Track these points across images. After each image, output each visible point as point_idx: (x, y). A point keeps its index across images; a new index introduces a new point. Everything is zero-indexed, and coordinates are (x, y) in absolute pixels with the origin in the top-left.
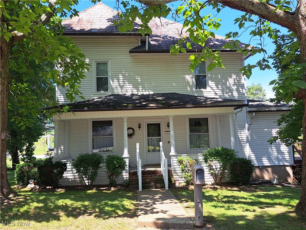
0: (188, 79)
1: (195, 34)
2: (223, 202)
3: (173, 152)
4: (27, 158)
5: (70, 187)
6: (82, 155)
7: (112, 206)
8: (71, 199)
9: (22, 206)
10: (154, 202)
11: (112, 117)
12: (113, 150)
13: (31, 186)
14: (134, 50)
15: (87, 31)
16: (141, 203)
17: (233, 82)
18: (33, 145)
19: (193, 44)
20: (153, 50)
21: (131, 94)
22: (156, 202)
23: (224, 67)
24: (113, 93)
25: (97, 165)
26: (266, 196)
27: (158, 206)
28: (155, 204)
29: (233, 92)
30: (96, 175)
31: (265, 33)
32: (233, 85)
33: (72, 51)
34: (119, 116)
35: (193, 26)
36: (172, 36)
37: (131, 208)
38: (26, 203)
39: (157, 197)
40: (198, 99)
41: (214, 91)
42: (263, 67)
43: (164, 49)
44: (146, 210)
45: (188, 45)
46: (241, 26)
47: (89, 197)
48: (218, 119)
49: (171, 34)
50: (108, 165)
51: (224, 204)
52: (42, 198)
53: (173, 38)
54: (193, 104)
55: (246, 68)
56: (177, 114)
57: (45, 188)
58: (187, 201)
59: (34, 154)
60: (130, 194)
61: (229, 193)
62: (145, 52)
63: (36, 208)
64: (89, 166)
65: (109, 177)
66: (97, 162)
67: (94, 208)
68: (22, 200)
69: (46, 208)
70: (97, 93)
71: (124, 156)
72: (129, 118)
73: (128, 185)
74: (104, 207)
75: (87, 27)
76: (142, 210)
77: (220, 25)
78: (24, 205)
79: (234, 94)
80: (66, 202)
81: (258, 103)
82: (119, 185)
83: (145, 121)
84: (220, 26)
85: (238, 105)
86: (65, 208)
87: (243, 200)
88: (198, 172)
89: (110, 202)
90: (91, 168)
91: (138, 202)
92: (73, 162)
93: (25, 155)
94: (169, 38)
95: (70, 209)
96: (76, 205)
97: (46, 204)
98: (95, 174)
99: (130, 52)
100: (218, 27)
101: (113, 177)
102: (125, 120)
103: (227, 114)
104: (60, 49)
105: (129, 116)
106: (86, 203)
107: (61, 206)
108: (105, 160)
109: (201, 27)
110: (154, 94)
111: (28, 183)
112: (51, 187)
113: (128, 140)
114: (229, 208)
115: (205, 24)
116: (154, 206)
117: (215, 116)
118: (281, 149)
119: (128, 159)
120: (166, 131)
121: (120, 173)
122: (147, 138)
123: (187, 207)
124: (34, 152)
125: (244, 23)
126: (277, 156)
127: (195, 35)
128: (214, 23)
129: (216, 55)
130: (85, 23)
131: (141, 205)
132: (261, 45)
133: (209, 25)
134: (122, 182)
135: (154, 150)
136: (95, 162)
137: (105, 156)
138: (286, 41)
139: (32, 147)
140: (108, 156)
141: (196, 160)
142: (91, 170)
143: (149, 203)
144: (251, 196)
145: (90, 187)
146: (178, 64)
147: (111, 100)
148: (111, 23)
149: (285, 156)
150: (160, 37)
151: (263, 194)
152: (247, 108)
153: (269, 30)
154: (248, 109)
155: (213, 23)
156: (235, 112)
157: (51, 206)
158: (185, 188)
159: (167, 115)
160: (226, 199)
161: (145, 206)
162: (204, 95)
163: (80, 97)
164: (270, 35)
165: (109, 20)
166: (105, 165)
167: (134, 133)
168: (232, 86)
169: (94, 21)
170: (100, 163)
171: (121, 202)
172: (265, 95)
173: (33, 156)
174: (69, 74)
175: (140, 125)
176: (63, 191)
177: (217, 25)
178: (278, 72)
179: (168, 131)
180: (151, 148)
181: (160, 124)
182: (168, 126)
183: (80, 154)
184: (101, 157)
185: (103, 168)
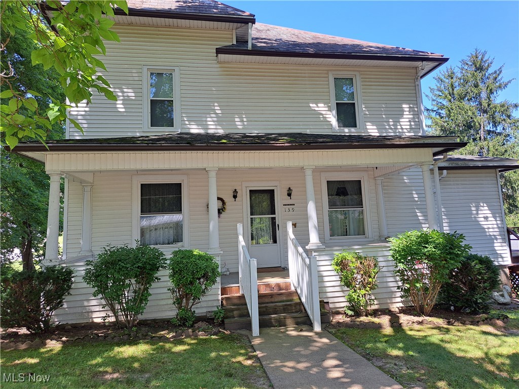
3: (314, 243)
6: (112, 250)
11: (183, 166)
14: (224, 48)
15: (134, 9)
24: (184, 131)
25: (148, 274)
30: (146, 299)
34: (200, 166)
36: (290, 40)
48: (379, 182)
50: (175, 274)
53: (293, 42)
56: (321, 163)
62: (247, 53)
64: (127, 276)
65: (178, 302)
66: (148, 267)
70: (150, 130)
71: (210, 252)
72: (221, 172)
73: (223, 321)
83: (245, 184)
90: (133, 281)
92: (88, 267)
94: (286, 42)
98: (142, 295)
99: (219, 50)
101: (187, 304)
102: (213, 174)
105: (221, 165)
108: (168, 262)
119: (219, 258)
120: (285, 205)
122: (250, 217)
134: (205, 310)
136: (145, 268)
137: (168, 252)
140: (176, 252)
147: (181, 137)
150: (270, 40)
159: (301, 164)
166: (168, 272)
167: (224, 208)
170: (155, 269)
175: (235, 191)
176: (55, 343)
179: (288, 205)
181: (273, 190)
182: (289, 195)
183: (107, 248)
184: (159, 255)
185: (163, 279)
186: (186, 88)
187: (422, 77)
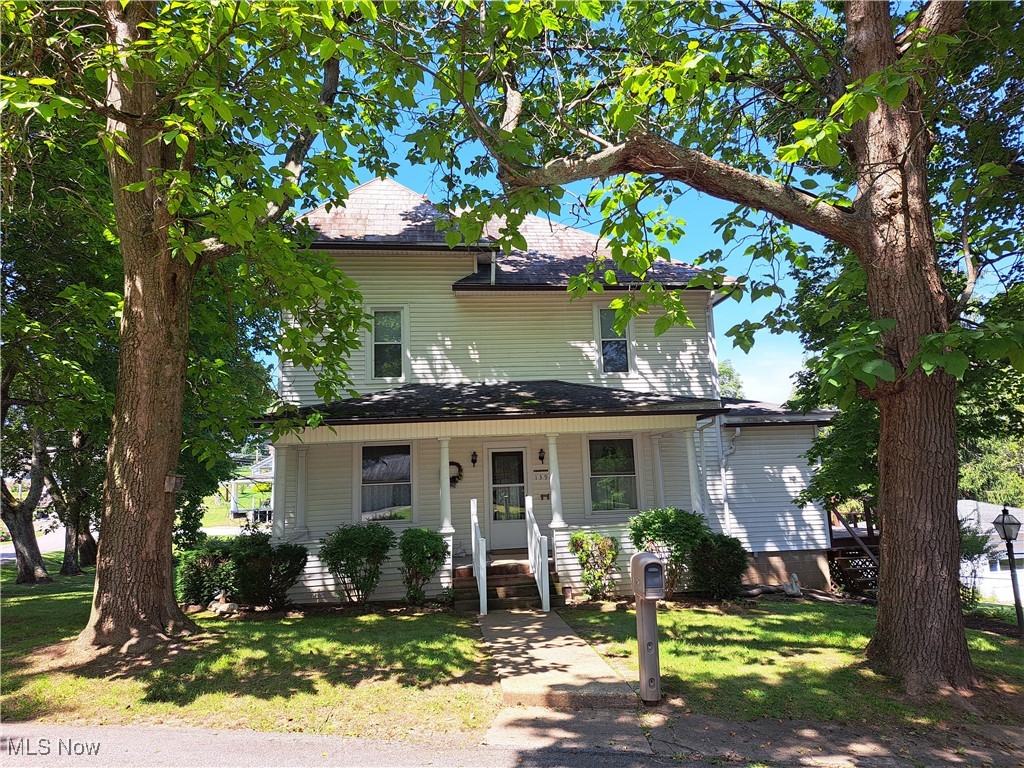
0: (589, 354)
1: (625, 251)
2: (688, 640)
3: (557, 522)
4: (185, 534)
5: (314, 606)
6: (345, 528)
7: (431, 654)
8: (330, 639)
9: (215, 658)
10: (528, 642)
11: (408, 437)
12: (412, 516)
13: (220, 606)
14: (463, 283)
15: (356, 240)
16: (496, 646)
17: (691, 361)
18: (202, 505)
19: (620, 276)
20: (506, 284)
21: (457, 385)
22: (532, 644)
23: (692, 325)
24: (414, 382)
25: (379, 553)
26: (788, 627)
27: (541, 653)
28: (532, 648)
29: (692, 384)
30: (377, 578)
31: (779, 251)
32: (691, 368)
33: (335, 285)
34: (431, 436)
35: (621, 233)
36: (549, 253)
37: (477, 660)
38: (222, 649)
39: (531, 629)
40: (615, 395)
41: (649, 383)
42: (778, 326)
43: (532, 281)
44: (514, 662)
45: (609, 274)
46: (728, 236)
47: (370, 634)
48: (656, 442)
49: (544, 248)
50: (405, 553)
51: (692, 648)
52: (257, 636)
53: (551, 258)
54: (604, 409)
55: (741, 330)
56: (565, 431)
57: (252, 610)
58: (605, 641)
59: (201, 525)
60: (462, 624)
61: (699, 620)
62: (489, 288)
63: (250, 662)
64: (361, 554)
65: (409, 581)
67: (390, 659)
68: (212, 642)
69: (274, 661)
70: (374, 382)
71: (443, 531)
72: (455, 441)
73: (453, 601)
74: (415, 658)
75: (356, 232)
76: (505, 664)
77: (683, 233)
78: (219, 656)
79: (692, 389)
80: (317, 646)
81: (746, 405)
82: (434, 601)
83: (486, 445)
84: (682, 236)
85: (706, 410)
86: (319, 661)
87: (735, 637)
88: (650, 570)
89: (422, 645)
90: (364, 560)
91: (488, 644)
92: (323, 545)
93: (182, 527)
94: (541, 259)
95: (334, 664)
96: (344, 652)
97: (272, 651)
98: (374, 573)
99: (456, 287)
100: (678, 237)
101: (417, 582)
102: (445, 445)
103: (681, 431)
104: (311, 282)
105: (454, 435)
106: (368, 649)
107: (308, 655)
108: (398, 541)
109: (638, 237)
110: (510, 383)
111: (211, 598)
112: (266, 608)
113: (451, 493)
114: (707, 657)
115: (650, 230)
116: (531, 653)
117: (649, 435)
118: (805, 518)
119: (451, 538)
120: (537, 471)
121: (433, 571)
122: (492, 486)
123: (610, 656)
124: (201, 521)
125: (734, 230)
126: (795, 533)
127: (625, 254)
128: (670, 228)
129: (673, 298)
130: (351, 221)
131: (499, 651)
132: (773, 278)
133: (658, 232)
134: (436, 593)
135: (509, 517)
136: (377, 546)
137: (398, 530)
138: (819, 271)
139: (199, 508)
140: (406, 531)
141: (613, 539)
142: (364, 566)
143: (516, 647)
144: (753, 626)
145: (364, 607)
146: (562, 315)
147: (411, 397)
148: (410, 222)
149: (815, 532)
150: (521, 256)
151: (779, 623)
152: (723, 416)
153: (787, 244)
154: (725, 419)
155: (667, 228)
156: (699, 426)
157: (284, 656)
158: (590, 608)
159: (543, 432)
160: (694, 634)
161: (509, 654)
162: (624, 385)
163: (348, 390)
164: (791, 257)
165: (406, 216)
166: (399, 551)
167: (461, 475)
168: (688, 371)
169: (370, 217)
170: (386, 548)
171: (450, 642)
172: (739, 387)
173: (198, 531)
174: (324, 338)
175: (475, 455)
176: (298, 615)
177: (675, 234)
178: (802, 341)
179: (540, 471)
180: (501, 509)
181: (522, 452)
182: (541, 458)
183: (341, 527)
184: (389, 534)
185: (393, 559)
186: (416, 329)
187: (714, 305)
